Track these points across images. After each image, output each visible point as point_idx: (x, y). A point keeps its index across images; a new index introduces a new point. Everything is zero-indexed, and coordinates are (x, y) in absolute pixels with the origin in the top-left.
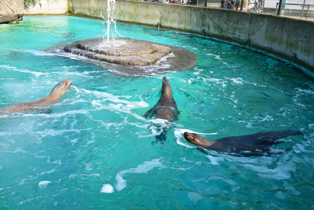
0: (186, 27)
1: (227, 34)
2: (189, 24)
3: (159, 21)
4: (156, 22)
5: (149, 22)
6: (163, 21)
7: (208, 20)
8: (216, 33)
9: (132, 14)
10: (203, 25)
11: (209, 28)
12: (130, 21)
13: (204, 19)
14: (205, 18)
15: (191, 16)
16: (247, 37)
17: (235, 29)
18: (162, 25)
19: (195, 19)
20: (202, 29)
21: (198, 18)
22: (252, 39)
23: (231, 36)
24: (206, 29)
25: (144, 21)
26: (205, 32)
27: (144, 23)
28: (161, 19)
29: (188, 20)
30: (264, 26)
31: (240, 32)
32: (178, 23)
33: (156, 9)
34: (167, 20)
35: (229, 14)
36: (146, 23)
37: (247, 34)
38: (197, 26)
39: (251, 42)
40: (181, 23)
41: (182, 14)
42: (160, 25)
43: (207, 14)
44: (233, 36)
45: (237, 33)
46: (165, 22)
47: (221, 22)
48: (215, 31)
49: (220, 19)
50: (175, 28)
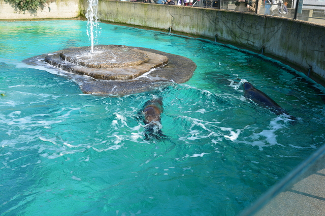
0: (198, 32)
1: (241, 39)
2: (202, 29)
3: (171, 25)
4: (167, 26)
5: (160, 26)
6: (174, 25)
7: (221, 24)
8: (230, 38)
9: (142, 17)
10: (216, 30)
11: (222, 33)
12: (141, 25)
13: (217, 23)
15: (203, 19)
16: (262, 44)
17: (249, 34)
18: (174, 29)
19: (207, 24)
20: (215, 33)
21: (211, 22)
22: (266, 46)
23: (245, 42)
24: (219, 34)
25: (155, 25)
26: (218, 37)
27: (155, 27)
28: (172, 23)
29: (200, 24)
30: (279, 31)
31: (254, 38)
32: (190, 28)
33: (168, 11)
34: (178, 24)
35: (243, 17)
36: (157, 27)
37: (262, 41)
38: (209, 31)
39: (266, 50)
40: (193, 28)
41: (195, 16)
42: (171, 29)
43: (220, 18)
44: (247, 42)
45: (251, 39)
46: (177, 26)
47: (234, 26)
48: (229, 36)
49: (234, 22)
50: (186, 33)
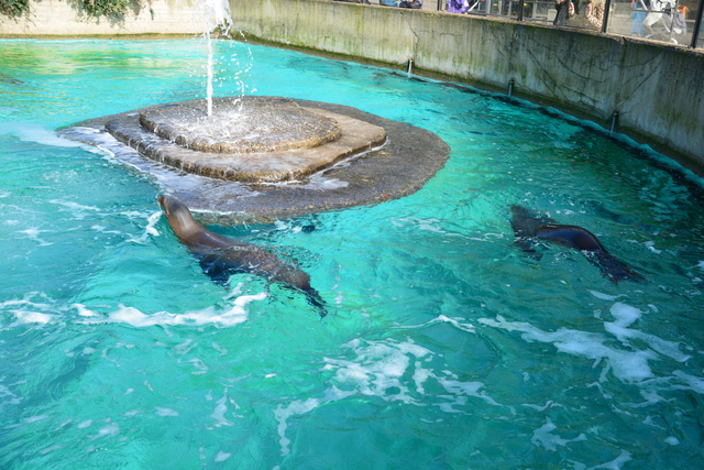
0: (472, 72)
1: (566, 92)
3: (411, 55)
4: (403, 56)
5: (390, 56)
6: (420, 54)
7: (522, 56)
8: (541, 89)
9: (350, 36)
10: (511, 68)
11: (524, 77)
12: (347, 52)
13: (514, 52)
14: (517, 50)
15: (483, 43)
16: (613, 104)
17: (585, 81)
18: (418, 64)
19: (493, 54)
20: (510, 77)
21: (501, 49)
22: (623, 110)
23: (574, 98)
24: (518, 78)
25: (377, 54)
26: (516, 85)
27: (376, 58)
28: (416, 51)
29: (477, 53)
30: (654, 75)
31: (597, 91)
32: (454, 62)
33: (406, 23)
34: (428, 53)
35: (572, 41)
36: (381, 58)
37: (613, 97)
38: (496, 70)
39: (622, 118)
40: (460, 62)
41: (465, 37)
42: (413, 63)
43: (521, 41)
44: (579, 98)
45: (590, 92)
46: (425, 58)
47: (552, 61)
48: (539, 84)
49: (552, 52)
50: (445, 74)
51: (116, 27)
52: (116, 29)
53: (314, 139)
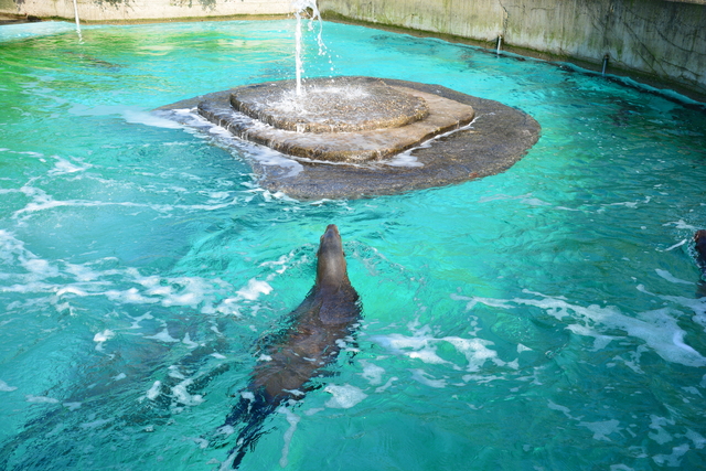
0: (564, 47)
1: (665, 67)
2: (572, 40)
3: (501, 32)
4: (492, 33)
5: (478, 33)
6: (510, 30)
7: (619, 29)
8: (638, 64)
9: (438, 13)
10: (607, 42)
11: (620, 52)
12: (435, 30)
13: (609, 26)
14: (613, 23)
15: (577, 17)
17: (687, 54)
18: (507, 40)
19: (587, 29)
20: (604, 52)
21: (596, 23)
23: (674, 73)
24: (613, 53)
25: (465, 31)
26: (611, 61)
27: (464, 35)
28: (505, 27)
29: (569, 28)
31: (700, 64)
32: (545, 37)
34: (518, 29)
35: (675, 12)
36: (469, 35)
38: (590, 45)
40: (552, 37)
41: (558, 11)
42: (502, 40)
43: (618, 14)
44: (680, 73)
45: (693, 66)
46: (515, 34)
47: (651, 34)
48: (636, 59)
49: (651, 25)
50: (536, 50)
51: (208, 9)
52: (208, 12)
53: (402, 118)
